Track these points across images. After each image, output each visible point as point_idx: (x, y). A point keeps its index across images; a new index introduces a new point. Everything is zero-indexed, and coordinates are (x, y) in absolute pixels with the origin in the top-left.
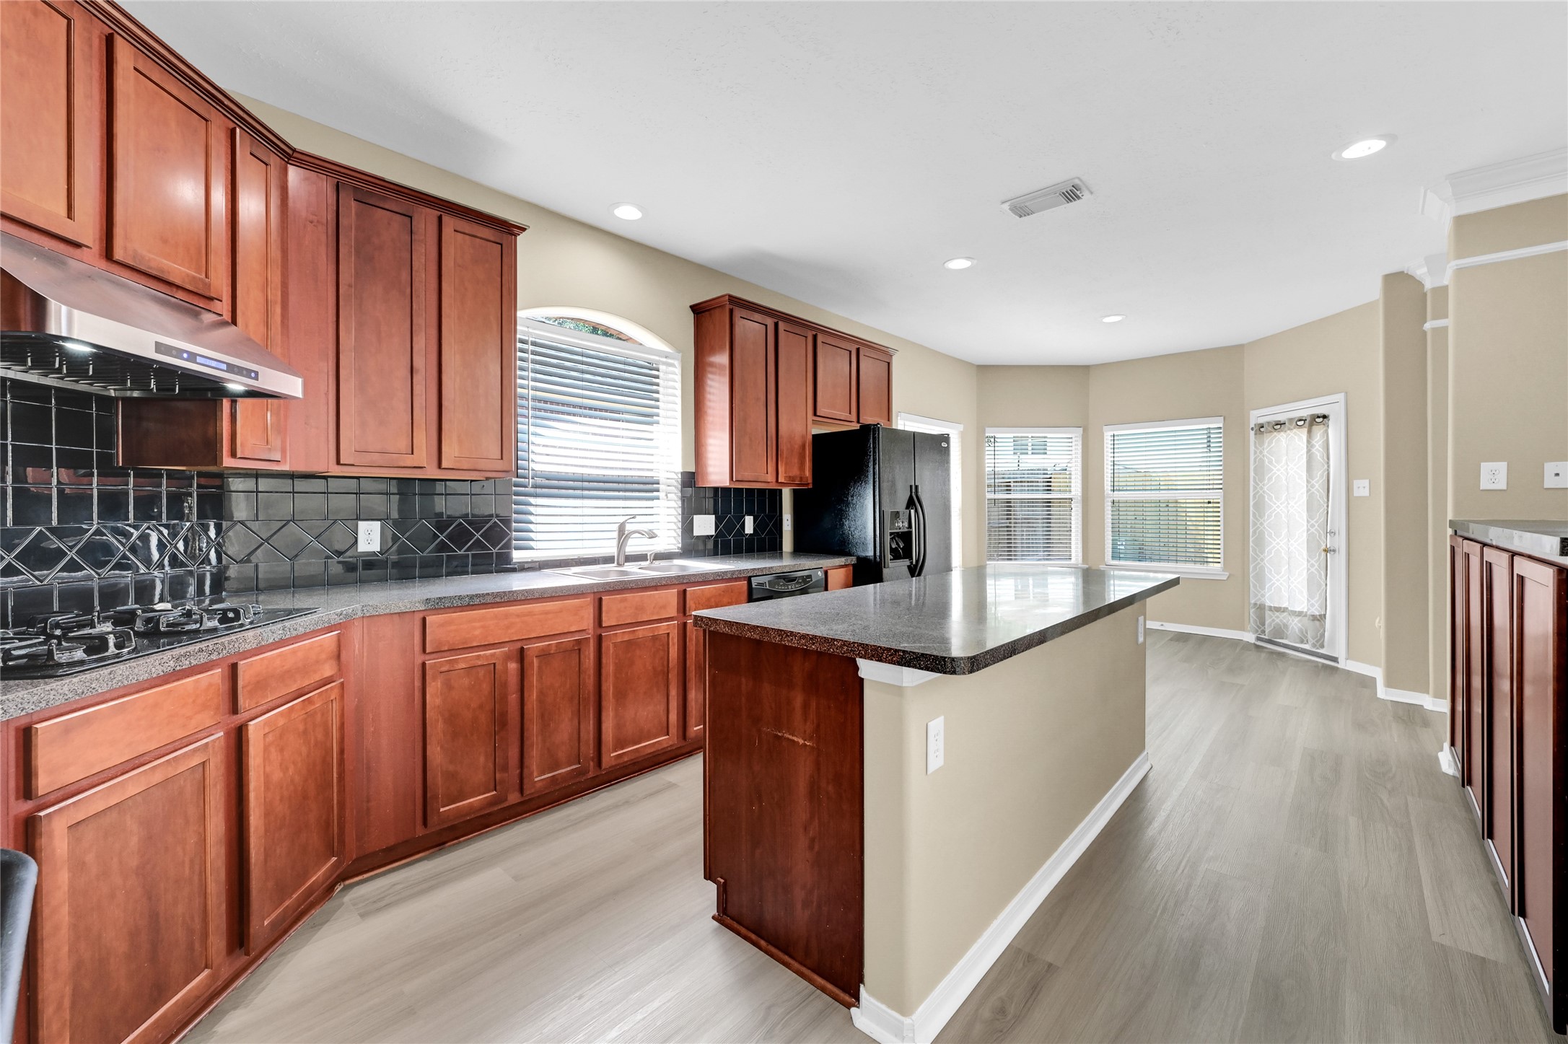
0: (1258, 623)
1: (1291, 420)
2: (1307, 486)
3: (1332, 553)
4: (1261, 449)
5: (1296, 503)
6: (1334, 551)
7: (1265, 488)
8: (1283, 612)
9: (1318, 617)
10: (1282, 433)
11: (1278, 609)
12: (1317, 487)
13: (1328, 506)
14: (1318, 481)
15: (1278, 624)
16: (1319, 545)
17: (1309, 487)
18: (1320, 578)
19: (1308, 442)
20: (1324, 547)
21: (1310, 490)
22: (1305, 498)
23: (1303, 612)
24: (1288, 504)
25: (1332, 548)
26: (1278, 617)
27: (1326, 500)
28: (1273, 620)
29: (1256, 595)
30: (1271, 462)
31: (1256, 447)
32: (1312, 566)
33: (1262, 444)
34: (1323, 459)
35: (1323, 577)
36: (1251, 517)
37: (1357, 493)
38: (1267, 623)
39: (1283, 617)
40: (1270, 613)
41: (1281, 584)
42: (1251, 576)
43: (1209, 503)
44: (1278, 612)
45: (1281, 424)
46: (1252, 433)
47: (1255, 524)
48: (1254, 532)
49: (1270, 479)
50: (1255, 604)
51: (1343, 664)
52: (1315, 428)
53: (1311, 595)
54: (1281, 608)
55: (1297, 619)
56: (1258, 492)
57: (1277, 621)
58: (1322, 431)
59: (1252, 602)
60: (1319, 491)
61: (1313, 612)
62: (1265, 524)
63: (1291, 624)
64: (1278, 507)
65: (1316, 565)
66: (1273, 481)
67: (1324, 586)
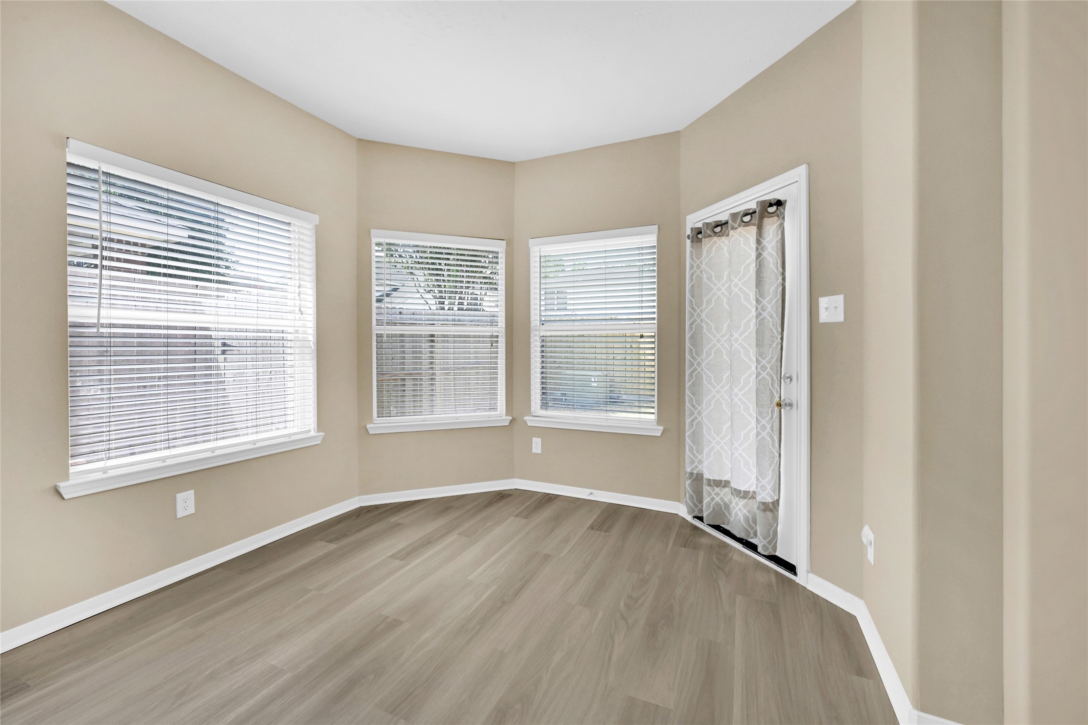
0: (695, 501)
1: (734, 216)
2: (757, 308)
3: (788, 408)
4: (698, 262)
5: (740, 335)
6: (791, 405)
7: (703, 316)
8: (724, 487)
9: (771, 505)
10: (723, 238)
11: (718, 484)
12: (769, 309)
13: (782, 339)
14: (771, 300)
15: (718, 504)
16: (772, 396)
17: (759, 310)
18: (774, 447)
19: (758, 242)
20: (777, 399)
21: (761, 314)
22: (753, 326)
23: (749, 492)
24: (732, 335)
25: (787, 401)
26: (717, 494)
27: (780, 330)
28: (713, 499)
29: (693, 462)
30: (710, 279)
31: (692, 259)
32: (764, 428)
33: (699, 255)
34: (777, 268)
35: (777, 445)
36: (687, 355)
37: (824, 317)
38: (705, 502)
39: (724, 494)
40: (708, 488)
41: (722, 448)
42: (687, 434)
43: (642, 336)
44: (718, 486)
45: (722, 224)
46: (688, 242)
47: (692, 364)
48: (691, 375)
49: (709, 302)
50: (691, 474)
51: (805, 579)
52: (767, 221)
53: (761, 474)
54: (721, 481)
55: (742, 502)
56: (696, 320)
57: (717, 499)
58: (776, 225)
59: (689, 470)
60: (771, 316)
61: (763, 498)
62: (703, 364)
63: (734, 508)
64: (719, 341)
65: (769, 427)
66: (713, 304)
67: (778, 458)
